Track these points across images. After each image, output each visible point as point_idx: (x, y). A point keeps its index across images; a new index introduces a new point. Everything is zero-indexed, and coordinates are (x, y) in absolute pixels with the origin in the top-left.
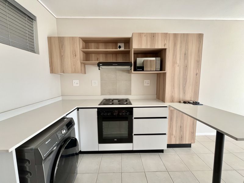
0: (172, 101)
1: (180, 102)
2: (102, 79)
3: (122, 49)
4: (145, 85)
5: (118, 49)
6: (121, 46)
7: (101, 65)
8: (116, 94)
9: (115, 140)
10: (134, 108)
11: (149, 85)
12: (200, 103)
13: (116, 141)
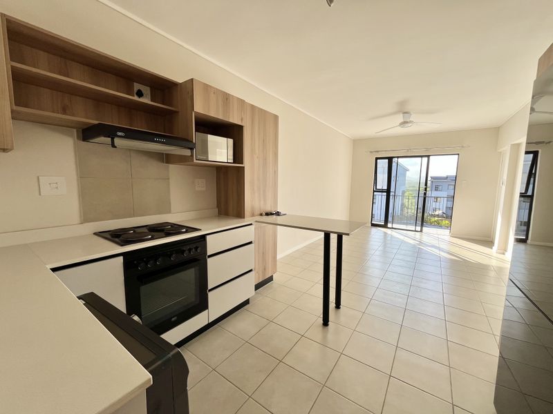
0: (253, 215)
1: (261, 215)
2: (83, 174)
3: (146, 100)
4: (197, 189)
5: (136, 98)
6: (143, 92)
7: (120, 134)
8: (134, 216)
9: (173, 319)
10: (208, 237)
11: (204, 189)
12: (282, 213)
13: (175, 321)
